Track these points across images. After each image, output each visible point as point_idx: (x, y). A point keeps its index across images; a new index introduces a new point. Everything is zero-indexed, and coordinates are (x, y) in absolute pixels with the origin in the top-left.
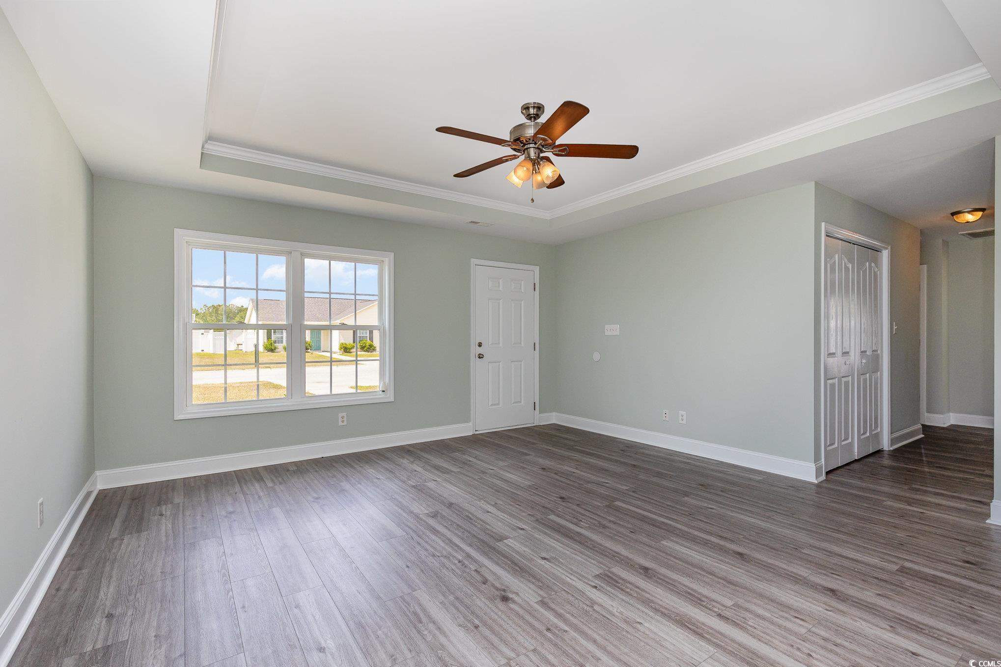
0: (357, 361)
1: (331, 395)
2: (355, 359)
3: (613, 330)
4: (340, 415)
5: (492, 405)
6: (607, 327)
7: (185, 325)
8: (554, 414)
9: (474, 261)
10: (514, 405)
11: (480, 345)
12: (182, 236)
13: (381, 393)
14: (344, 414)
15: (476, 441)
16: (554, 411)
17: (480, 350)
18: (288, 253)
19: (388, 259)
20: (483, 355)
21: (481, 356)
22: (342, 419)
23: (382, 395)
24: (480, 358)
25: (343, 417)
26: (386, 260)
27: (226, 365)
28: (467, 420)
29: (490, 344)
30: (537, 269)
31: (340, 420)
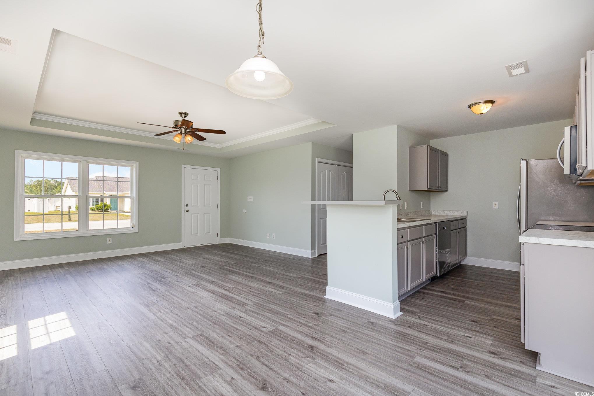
0: (118, 213)
1: (103, 229)
2: (117, 212)
3: (250, 199)
4: (108, 239)
5: (194, 234)
6: (248, 197)
7: (21, 196)
8: (228, 238)
9: (183, 166)
10: (206, 234)
11: (187, 205)
12: (18, 153)
13: (131, 228)
14: (111, 238)
15: (184, 251)
16: (228, 237)
17: (187, 208)
18: (79, 162)
19: (136, 165)
20: (188, 210)
21: (187, 211)
22: (109, 241)
23: (132, 229)
24: (187, 212)
25: (109, 240)
26: (135, 165)
27: (43, 215)
28: (180, 241)
29: (192, 205)
30: (219, 170)
31: (108, 241)
